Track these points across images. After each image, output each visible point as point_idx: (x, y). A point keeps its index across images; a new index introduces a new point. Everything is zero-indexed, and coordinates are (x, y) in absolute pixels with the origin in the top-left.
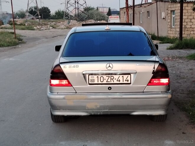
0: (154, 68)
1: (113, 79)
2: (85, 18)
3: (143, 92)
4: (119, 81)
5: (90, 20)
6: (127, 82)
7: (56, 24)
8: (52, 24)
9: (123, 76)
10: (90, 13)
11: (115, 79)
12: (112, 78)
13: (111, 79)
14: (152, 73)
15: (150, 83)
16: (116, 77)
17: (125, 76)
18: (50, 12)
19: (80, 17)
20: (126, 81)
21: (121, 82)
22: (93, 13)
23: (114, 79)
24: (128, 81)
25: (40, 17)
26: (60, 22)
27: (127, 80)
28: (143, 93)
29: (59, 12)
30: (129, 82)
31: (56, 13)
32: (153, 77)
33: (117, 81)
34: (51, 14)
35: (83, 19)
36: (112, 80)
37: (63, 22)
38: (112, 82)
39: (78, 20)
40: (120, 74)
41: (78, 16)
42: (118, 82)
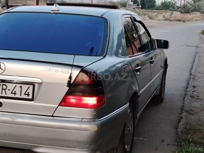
0: (70, 78)
1: (5, 89)
2: (191, 10)
3: (52, 116)
4: (15, 94)
5: (195, 13)
6: (26, 97)
7: (157, 14)
8: (153, 14)
9: (21, 87)
10: (197, 4)
11: (9, 90)
12: (4, 87)
13: (3, 89)
14: (67, 86)
15: (64, 102)
16: (10, 86)
17: (25, 87)
18: (155, 2)
19: (186, 9)
20: (25, 94)
21: (18, 96)
22: (201, 5)
23: (7, 90)
24: (28, 95)
25: (140, 6)
26: (162, 13)
27: (27, 93)
28: (51, 118)
29: (165, 2)
30: (30, 97)
31: (162, 4)
32: (69, 93)
33: (12, 93)
34: (155, 5)
35: (188, 11)
36: (4, 91)
37: (165, 13)
38: (4, 95)
39: (183, 11)
40: (16, 83)
41: (184, 7)
42: (13, 96)
